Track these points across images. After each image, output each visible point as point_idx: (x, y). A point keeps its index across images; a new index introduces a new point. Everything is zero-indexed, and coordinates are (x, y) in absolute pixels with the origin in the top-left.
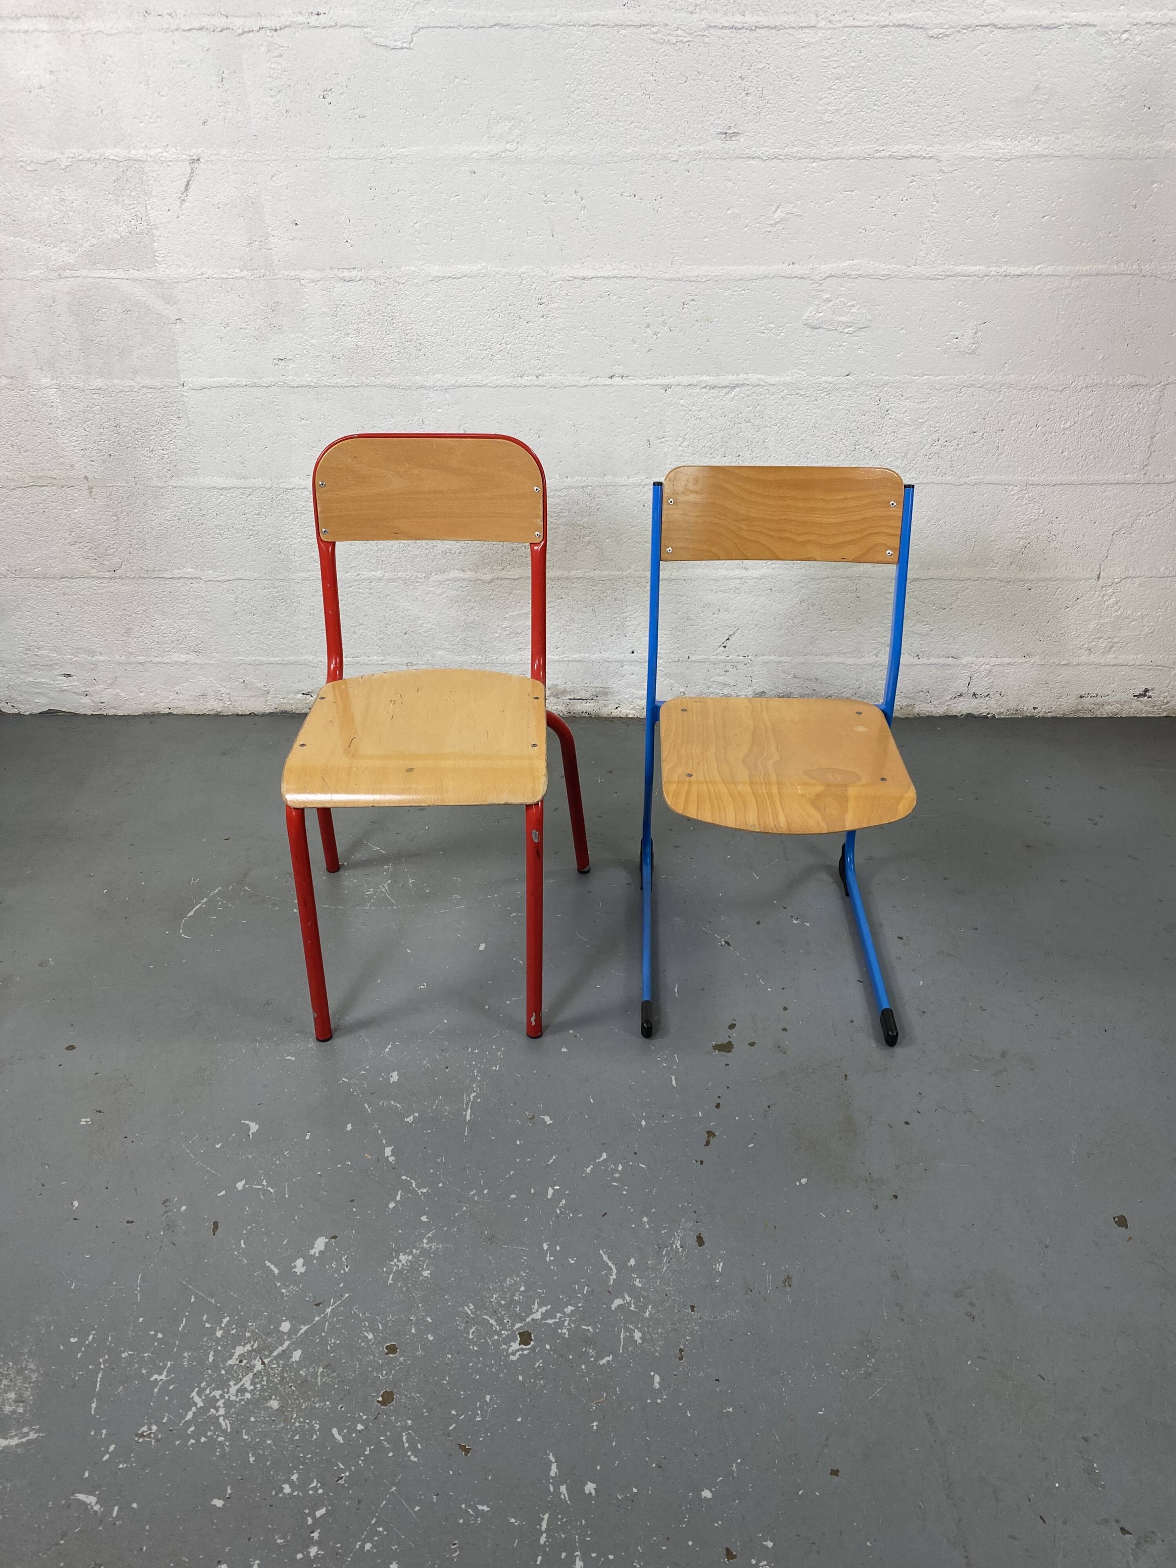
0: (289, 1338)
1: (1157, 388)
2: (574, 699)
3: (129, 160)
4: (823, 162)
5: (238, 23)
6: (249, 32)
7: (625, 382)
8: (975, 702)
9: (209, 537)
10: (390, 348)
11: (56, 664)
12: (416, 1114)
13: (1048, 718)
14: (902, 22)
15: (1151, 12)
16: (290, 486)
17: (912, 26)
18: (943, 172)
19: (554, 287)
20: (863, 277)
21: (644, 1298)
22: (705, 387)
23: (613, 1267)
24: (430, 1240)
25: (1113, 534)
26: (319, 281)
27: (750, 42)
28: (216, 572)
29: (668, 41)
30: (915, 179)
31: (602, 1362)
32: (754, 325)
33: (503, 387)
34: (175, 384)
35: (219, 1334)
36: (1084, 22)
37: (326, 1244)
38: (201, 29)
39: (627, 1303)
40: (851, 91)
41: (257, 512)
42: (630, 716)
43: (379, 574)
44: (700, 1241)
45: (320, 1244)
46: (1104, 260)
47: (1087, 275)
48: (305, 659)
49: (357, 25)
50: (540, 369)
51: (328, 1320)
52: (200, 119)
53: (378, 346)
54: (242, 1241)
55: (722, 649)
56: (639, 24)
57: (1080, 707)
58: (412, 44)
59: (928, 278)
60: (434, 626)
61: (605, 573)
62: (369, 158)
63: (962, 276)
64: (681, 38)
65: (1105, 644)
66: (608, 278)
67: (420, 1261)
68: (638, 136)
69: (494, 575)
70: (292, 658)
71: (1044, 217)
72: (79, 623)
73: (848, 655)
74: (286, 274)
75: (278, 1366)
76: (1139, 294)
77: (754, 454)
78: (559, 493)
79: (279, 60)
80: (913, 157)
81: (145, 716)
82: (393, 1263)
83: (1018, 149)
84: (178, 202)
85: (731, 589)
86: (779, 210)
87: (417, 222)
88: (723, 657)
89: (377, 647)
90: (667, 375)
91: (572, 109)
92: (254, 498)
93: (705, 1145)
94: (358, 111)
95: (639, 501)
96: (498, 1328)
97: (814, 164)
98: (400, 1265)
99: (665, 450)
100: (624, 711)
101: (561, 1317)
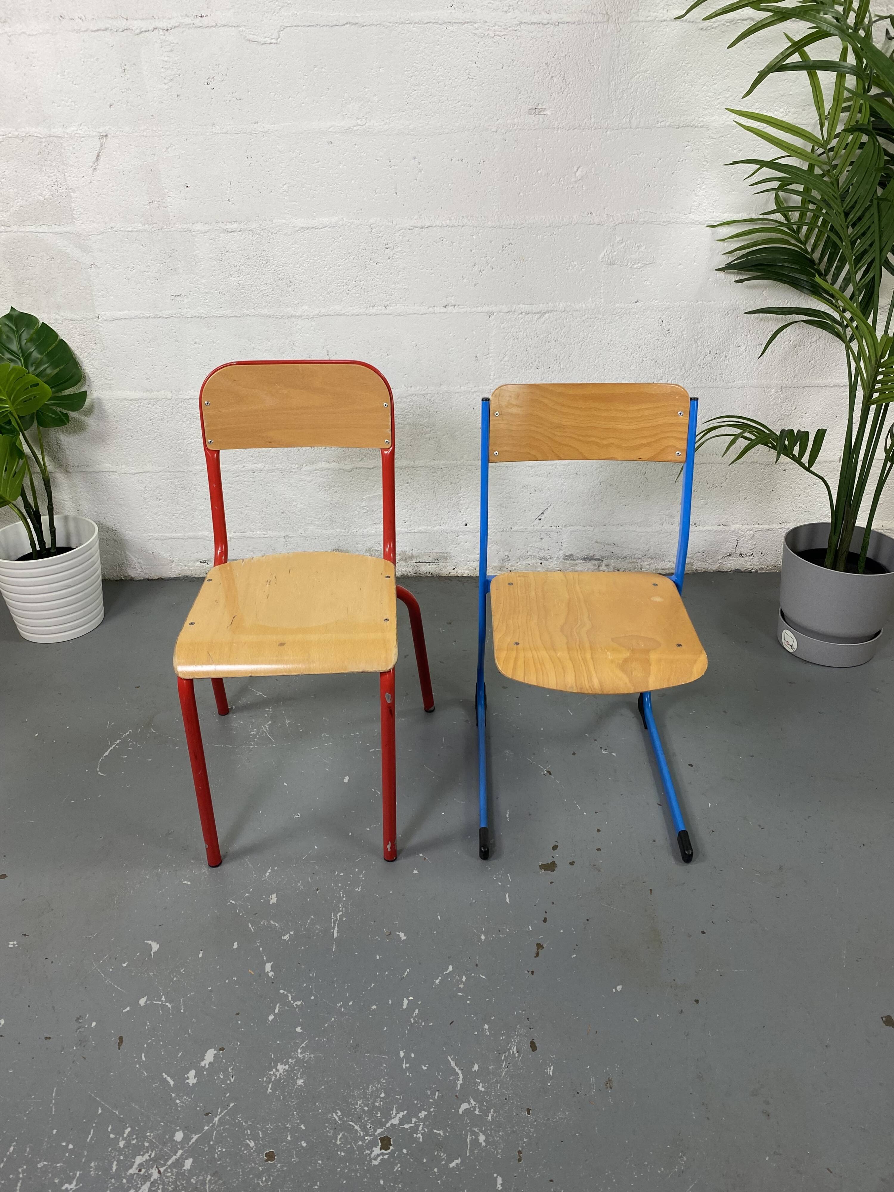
0: (182, 1148)
2: (420, 562)
3: (50, 136)
4: (615, 131)
5: (137, 25)
6: (146, 31)
7: (457, 310)
8: (741, 561)
9: (122, 439)
10: (266, 285)
12: (292, 933)
16: (186, 397)
18: (711, 140)
19: (399, 234)
20: (648, 223)
21: (487, 1102)
22: (521, 314)
23: (460, 1072)
24: (304, 1050)
26: (206, 232)
27: (554, 35)
28: (129, 466)
29: (488, 35)
30: (690, 144)
31: (451, 1165)
32: (560, 263)
33: (358, 315)
34: (91, 316)
35: (122, 1144)
37: (215, 1056)
38: (106, 29)
39: (472, 1106)
41: (160, 418)
42: (465, 575)
43: (260, 466)
45: (210, 1055)
49: (234, 24)
51: (215, 1129)
52: (107, 103)
53: (256, 284)
54: (143, 1054)
55: (537, 521)
56: (463, 21)
58: (279, 40)
59: (700, 223)
60: (305, 507)
61: (443, 462)
62: (245, 133)
64: (497, 33)
66: (441, 226)
67: (296, 1070)
68: (464, 112)
69: (353, 465)
70: (191, 534)
73: (639, 525)
74: (180, 226)
75: (172, 1175)
77: (562, 366)
78: (405, 400)
79: (171, 54)
80: (688, 126)
82: (272, 1073)
84: (91, 170)
85: (544, 473)
86: (580, 170)
87: (285, 184)
88: (539, 528)
89: (260, 524)
90: (491, 304)
91: (410, 91)
92: (158, 407)
93: (535, 957)
94: (236, 94)
95: (469, 405)
96: (362, 1133)
97: (608, 133)
98: (278, 1074)
99: (490, 364)
100: (460, 571)
101: (416, 1122)
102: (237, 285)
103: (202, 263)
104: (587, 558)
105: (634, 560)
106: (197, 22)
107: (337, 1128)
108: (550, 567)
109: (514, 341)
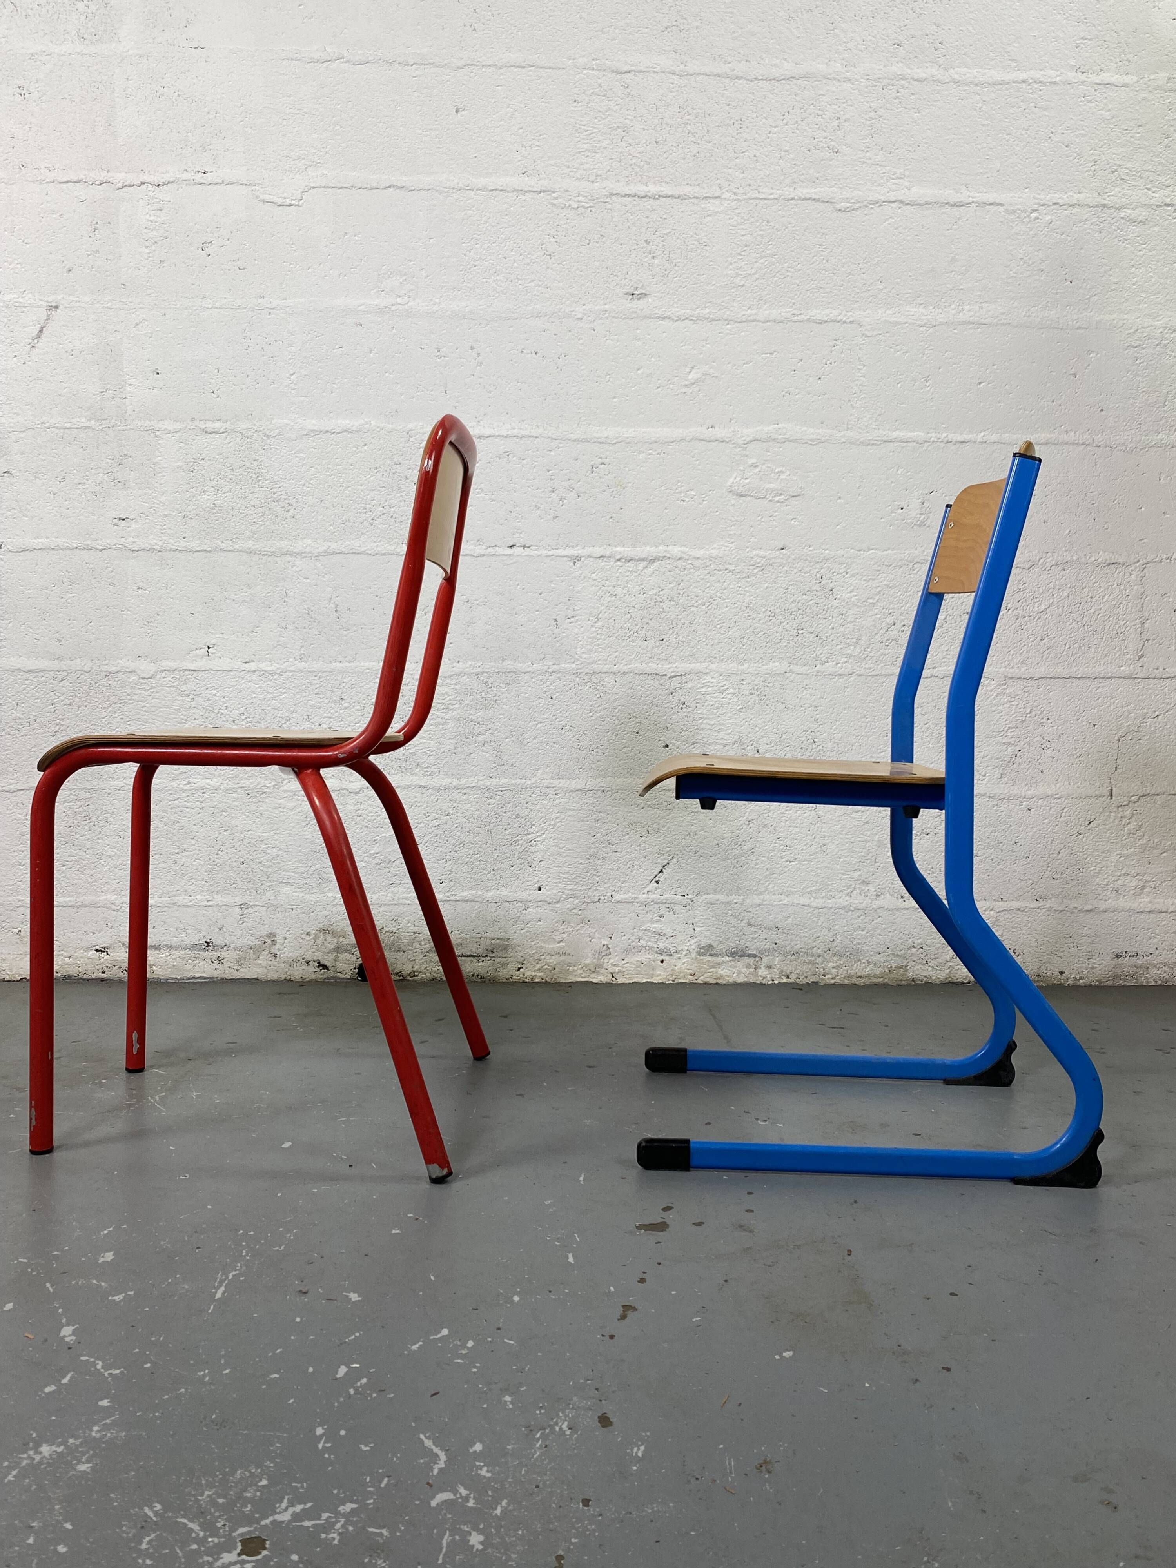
1: (1136, 567)
4: (738, 325)
5: (119, 177)
6: (130, 186)
7: (527, 551)
10: (253, 508)
12: (132, 1293)
13: (1080, 986)
14: (808, 196)
15: (1056, 195)
16: (114, 669)
17: (818, 200)
18: (867, 337)
20: (791, 441)
21: (495, 1490)
22: (619, 560)
23: (441, 1453)
24: (106, 1427)
25: (1119, 740)
26: (176, 433)
27: (654, 210)
29: (569, 206)
30: (837, 343)
32: (672, 491)
33: (384, 554)
36: (991, 201)
38: (78, 182)
39: (461, 1497)
40: (762, 258)
41: (68, 702)
42: (537, 980)
44: (605, 1421)
46: (1052, 429)
49: (246, 183)
52: (64, 267)
53: (239, 506)
55: (654, 884)
56: (539, 190)
57: (1119, 971)
58: (301, 202)
60: (280, 852)
61: (504, 781)
62: (245, 308)
63: (899, 441)
64: (582, 204)
65: (1133, 884)
66: (506, 437)
67: (79, 1452)
68: (538, 294)
70: (89, 899)
71: (980, 383)
73: (814, 895)
74: (139, 424)
76: (1096, 465)
77: (680, 638)
79: (159, 213)
80: (833, 321)
82: (25, 1456)
83: (943, 316)
84: (28, 348)
85: (662, 803)
86: (694, 371)
87: (294, 373)
88: (655, 896)
89: (203, 883)
90: (577, 546)
91: (468, 267)
92: (67, 684)
93: (619, 1320)
94: (238, 263)
95: (544, 692)
96: (202, 1534)
97: (729, 326)
98: (37, 1458)
99: (576, 631)
100: (529, 973)
101: (329, 1517)
102: (212, 506)
103: (164, 474)
104: (736, 953)
105: (813, 959)
106: (199, 177)
107: (145, 1526)
108: (676, 968)
109: (609, 599)
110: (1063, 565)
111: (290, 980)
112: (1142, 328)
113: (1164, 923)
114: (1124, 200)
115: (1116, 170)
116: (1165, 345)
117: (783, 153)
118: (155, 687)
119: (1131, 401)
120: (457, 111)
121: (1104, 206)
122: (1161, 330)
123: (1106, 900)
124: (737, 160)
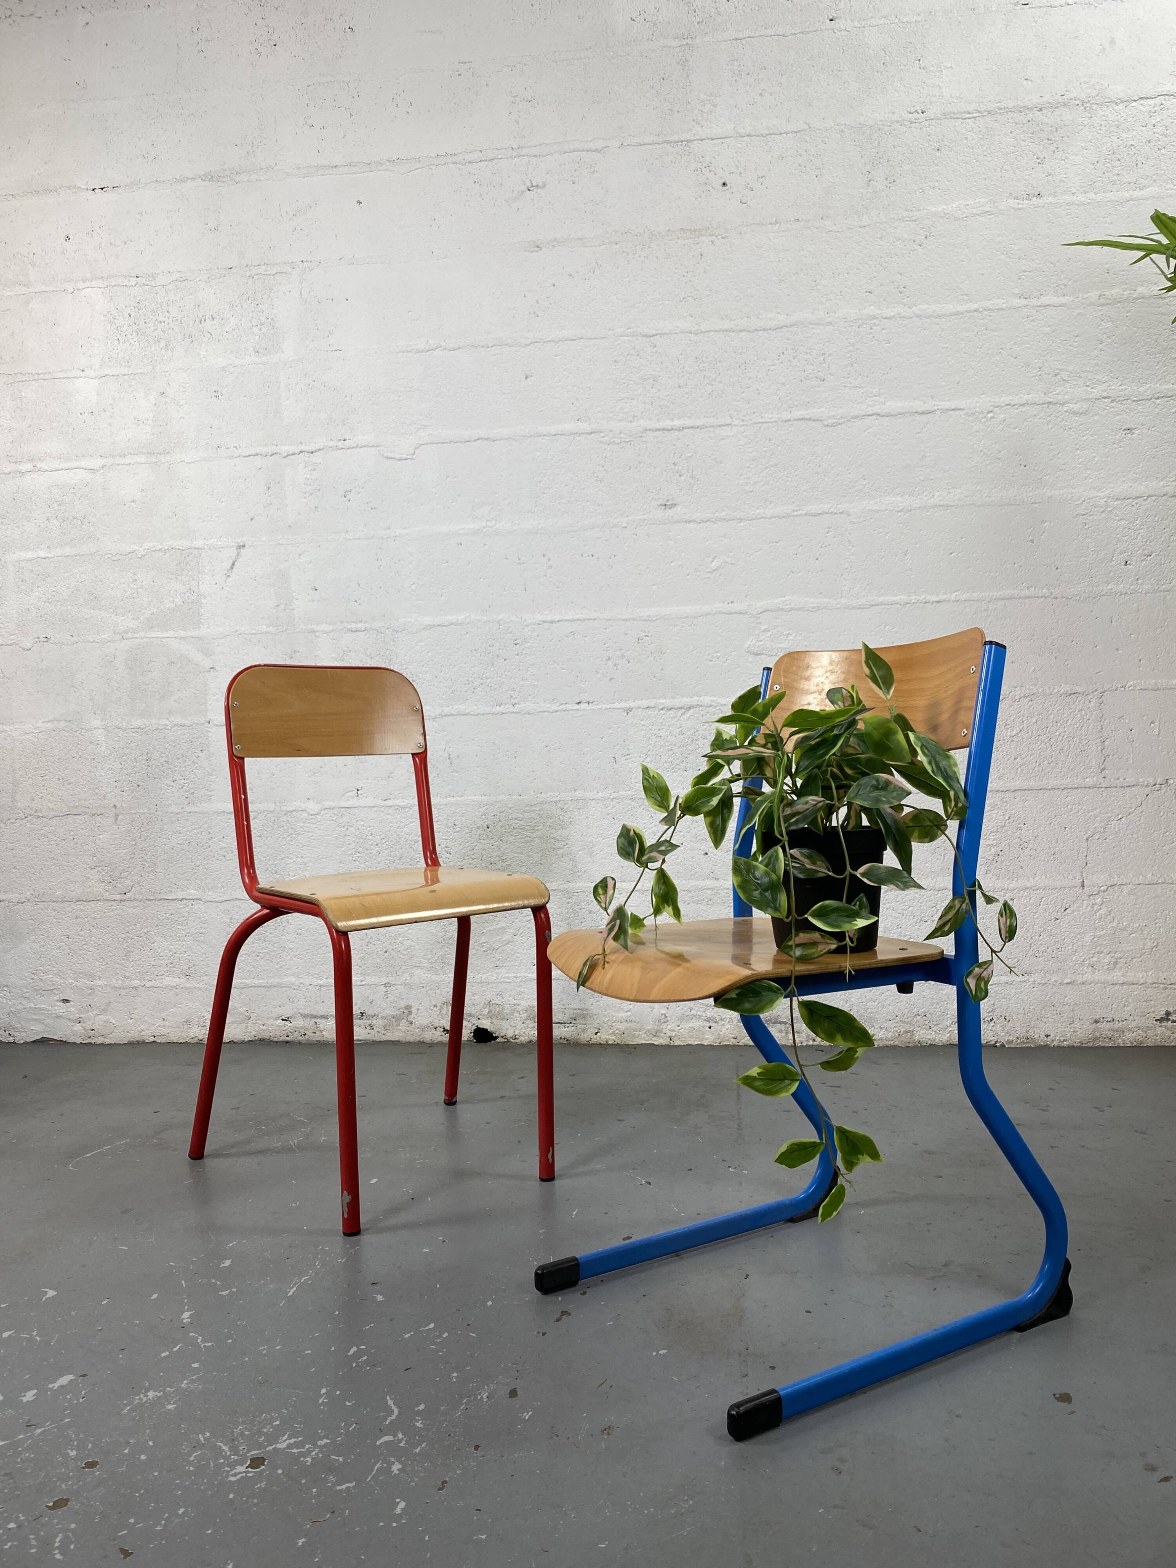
1: (1094, 695)
3: (190, 549)
4: (749, 522)
5: (285, 449)
6: (292, 455)
7: (591, 706)
9: (214, 859)
11: (58, 989)
12: (234, 1290)
13: (1064, 1047)
14: (801, 417)
15: (1008, 398)
16: (291, 809)
17: (810, 419)
18: (854, 523)
19: (527, 630)
20: (795, 610)
21: (421, 1436)
22: (662, 709)
23: (396, 1410)
24: (192, 1381)
25: (1088, 839)
26: (330, 632)
27: (679, 439)
28: (216, 892)
29: (614, 442)
30: (830, 530)
31: (339, 1488)
32: (703, 654)
33: (483, 714)
34: (202, 721)
36: (953, 407)
37: (71, 1380)
38: (256, 455)
39: (398, 1440)
40: (766, 468)
41: (259, 834)
42: (610, 1042)
44: (513, 1393)
45: (65, 1380)
46: (1015, 586)
47: (1002, 599)
48: (288, 981)
49: (374, 445)
50: (516, 698)
51: (32, 1436)
52: (248, 517)
56: (590, 431)
57: (1098, 1034)
58: (414, 456)
59: (854, 608)
60: (413, 943)
62: (377, 538)
63: (885, 604)
64: (623, 440)
65: (1106, 960)
66: (571, 621)
67: (171, 1397)
68: (593, 511)
70: (275, 981)
71: (951, 554)
72: (85, 946)
74: (304, 628)
76: (1055, 613)
78: (534, 808)
79: (313, 472)
80: (826, 513)
81: (130, 1044)
82: (137, 1397)
83: (916, 502)
84: (224, 577)
86: (716, 560)
87: (414, 584)
90: (630, 700)
93: (554, 1322)
94: (370, 504)
95: (608, 814)
96: (228, 1453)
97: (742, 524)
98: (145, 1399)
99: (630, 766)
100: (605, 1036)
101: (310, 1448)
106: (340, 444)
107: (197, 1446)
108: (721, 1033)
109: (656, 740)
110: (1031, 696)
111: (423, 1042)
112: (1089, 499)
113: (1136, 993)
114: (1067, 397)
115: (1059, 374)
116: (1110, 512)
117: (779, 386)
118: (319, 821)
119: (1083, 559)
120: (526, 378)
121: (1050, 403)
122: (1105, 499)
123: (1083, 974)
124: (744, 395)
